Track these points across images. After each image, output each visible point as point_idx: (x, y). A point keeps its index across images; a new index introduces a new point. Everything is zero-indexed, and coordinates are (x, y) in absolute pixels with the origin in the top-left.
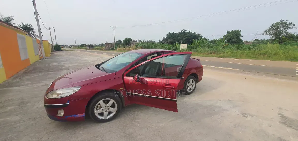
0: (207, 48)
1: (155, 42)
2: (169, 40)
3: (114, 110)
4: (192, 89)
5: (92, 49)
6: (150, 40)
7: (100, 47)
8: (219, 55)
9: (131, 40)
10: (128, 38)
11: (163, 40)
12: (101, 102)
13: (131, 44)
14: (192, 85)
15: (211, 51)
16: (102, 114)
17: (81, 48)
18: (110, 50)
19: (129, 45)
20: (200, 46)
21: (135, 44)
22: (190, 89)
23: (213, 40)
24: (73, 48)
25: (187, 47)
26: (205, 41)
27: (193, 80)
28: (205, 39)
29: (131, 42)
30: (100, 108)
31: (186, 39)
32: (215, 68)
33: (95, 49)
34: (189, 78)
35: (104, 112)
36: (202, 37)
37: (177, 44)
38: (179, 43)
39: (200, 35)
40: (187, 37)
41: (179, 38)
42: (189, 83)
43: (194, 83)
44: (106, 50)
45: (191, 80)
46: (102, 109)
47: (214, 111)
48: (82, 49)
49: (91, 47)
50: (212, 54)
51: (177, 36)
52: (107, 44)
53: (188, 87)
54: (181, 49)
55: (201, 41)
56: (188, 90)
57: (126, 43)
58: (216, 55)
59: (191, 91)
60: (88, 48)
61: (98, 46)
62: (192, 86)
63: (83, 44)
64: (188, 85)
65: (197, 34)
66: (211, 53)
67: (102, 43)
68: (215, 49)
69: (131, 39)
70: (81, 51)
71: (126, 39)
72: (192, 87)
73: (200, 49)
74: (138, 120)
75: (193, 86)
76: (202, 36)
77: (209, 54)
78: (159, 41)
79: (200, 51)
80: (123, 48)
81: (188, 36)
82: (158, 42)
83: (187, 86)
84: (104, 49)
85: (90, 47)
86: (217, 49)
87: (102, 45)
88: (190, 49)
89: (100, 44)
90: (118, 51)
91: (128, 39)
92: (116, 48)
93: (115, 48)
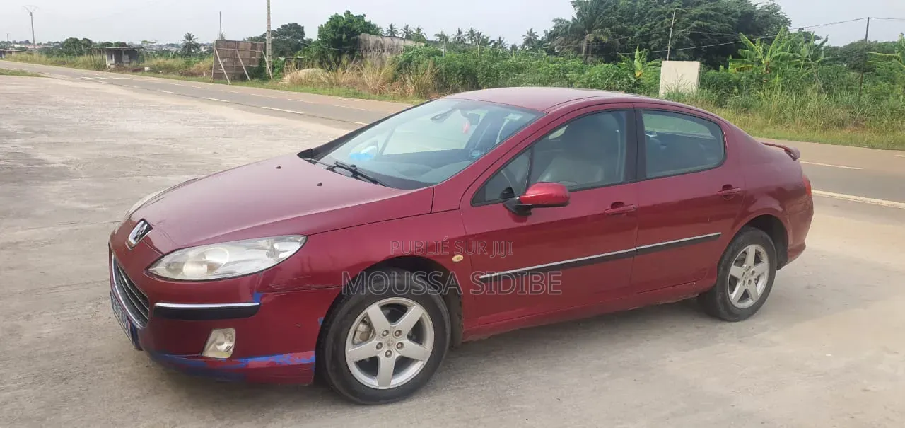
0: (820, 92)
1: (500, 42)
2: (589, 37)
3: (422, 352)
4: (751, 292)
5: (135, 71)
6: (472, 31)
7: (180, 61)
8: (890, 137)
9: (370, 29)
10: (348, 13)
11: (552, 36)
12: (375, 312)
13: (367, 50)
14: (755, 276)
15: (842, 114)
16: (370, 366)
17: (65, 58)
18: (240, 78)
19: (352, 53)
20: (777, 81)
21: (390, 51)
22: (745, 295)
23: (852, 44)
24: (15, 60)
25: (702, 81)
26: (805, 51)
27: (761, 249)
28: (808, 37)
29: (362, 36)
30: (367, 337)
31: (691, 36)
32: (863, 204)
33: (155, 71)
34: (741, 239)
35: (382, 357)
36: (786, 22)
37: (637, 64)
38: (650, 58)
39: (776, 9)
40: (696, 22)
41: (652, 27)
42: (741, 262)
43: (764, 266)
44: (218, 77)
45: (751, 250)
46: (375, 341)
47: (865, 390)
48: (74, 65)
49: (125, 58)
50: (847, 131)
51: (642, 16)
52: (224, 46)
53: (734, 281)
54: (662, 92)
55: (783, 50)
56: (734, 296)
57: (337, 43)
58: (868, 134)
59: (749, 303)
60: (109, 62)
61: (163, 53)
62: (753, 279)
63: (76, 40)
64: (735, 270)
65: (758, 8)
66: (841, 125)
67: (189, 37)
68: (865, 99)
69: (367, 20)
70: (74, 77)
71: (335, 20)
72: (753, 282)
73: (778, 98)
74: (525, 406)
75: (757, 279)
76: (789, 16)
77: (830, 126)
78: (528, 41)
79: (774, 106)
80: (318, 71)
81: (704, 17)
82: (520, 42)
83: (731, 276)
84: (209, 74)
85: (119, 60)
86: (877, 98)
87: (190, 48)
88: (715, 96)
89: (180, 40)
90: (288, 88)
91: (351, 21)
92: (279, 70)
93: (273, 68)
